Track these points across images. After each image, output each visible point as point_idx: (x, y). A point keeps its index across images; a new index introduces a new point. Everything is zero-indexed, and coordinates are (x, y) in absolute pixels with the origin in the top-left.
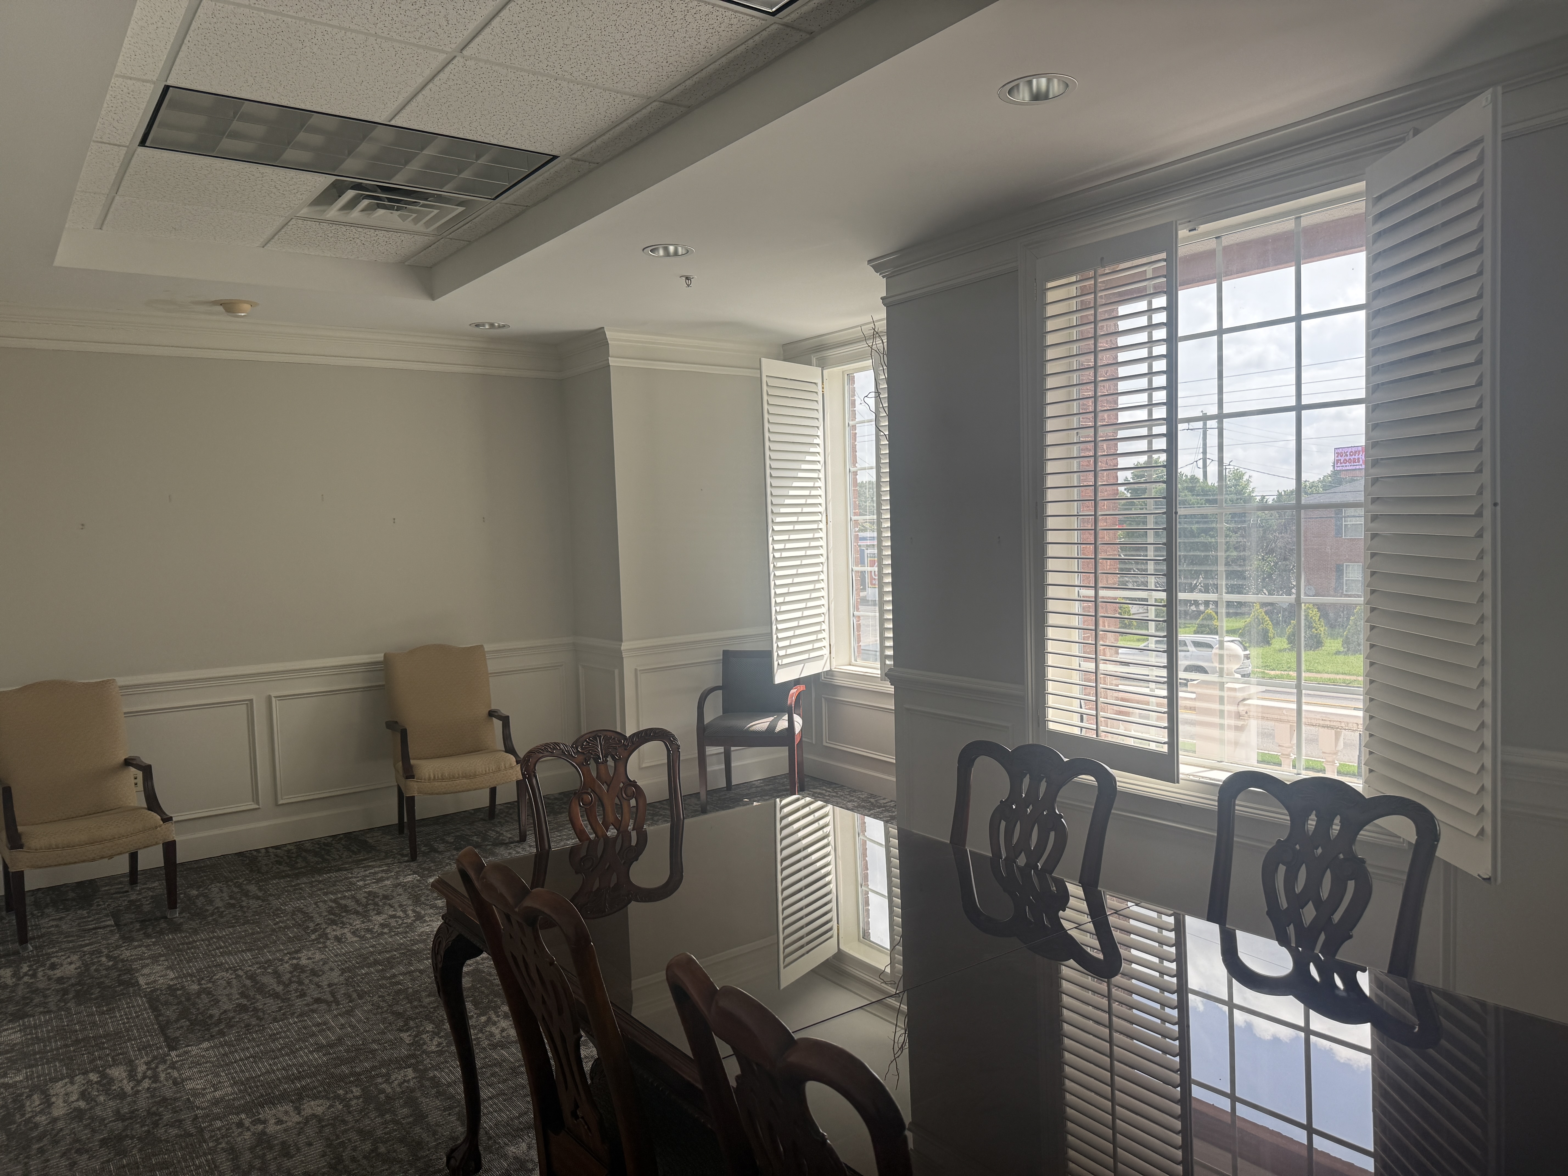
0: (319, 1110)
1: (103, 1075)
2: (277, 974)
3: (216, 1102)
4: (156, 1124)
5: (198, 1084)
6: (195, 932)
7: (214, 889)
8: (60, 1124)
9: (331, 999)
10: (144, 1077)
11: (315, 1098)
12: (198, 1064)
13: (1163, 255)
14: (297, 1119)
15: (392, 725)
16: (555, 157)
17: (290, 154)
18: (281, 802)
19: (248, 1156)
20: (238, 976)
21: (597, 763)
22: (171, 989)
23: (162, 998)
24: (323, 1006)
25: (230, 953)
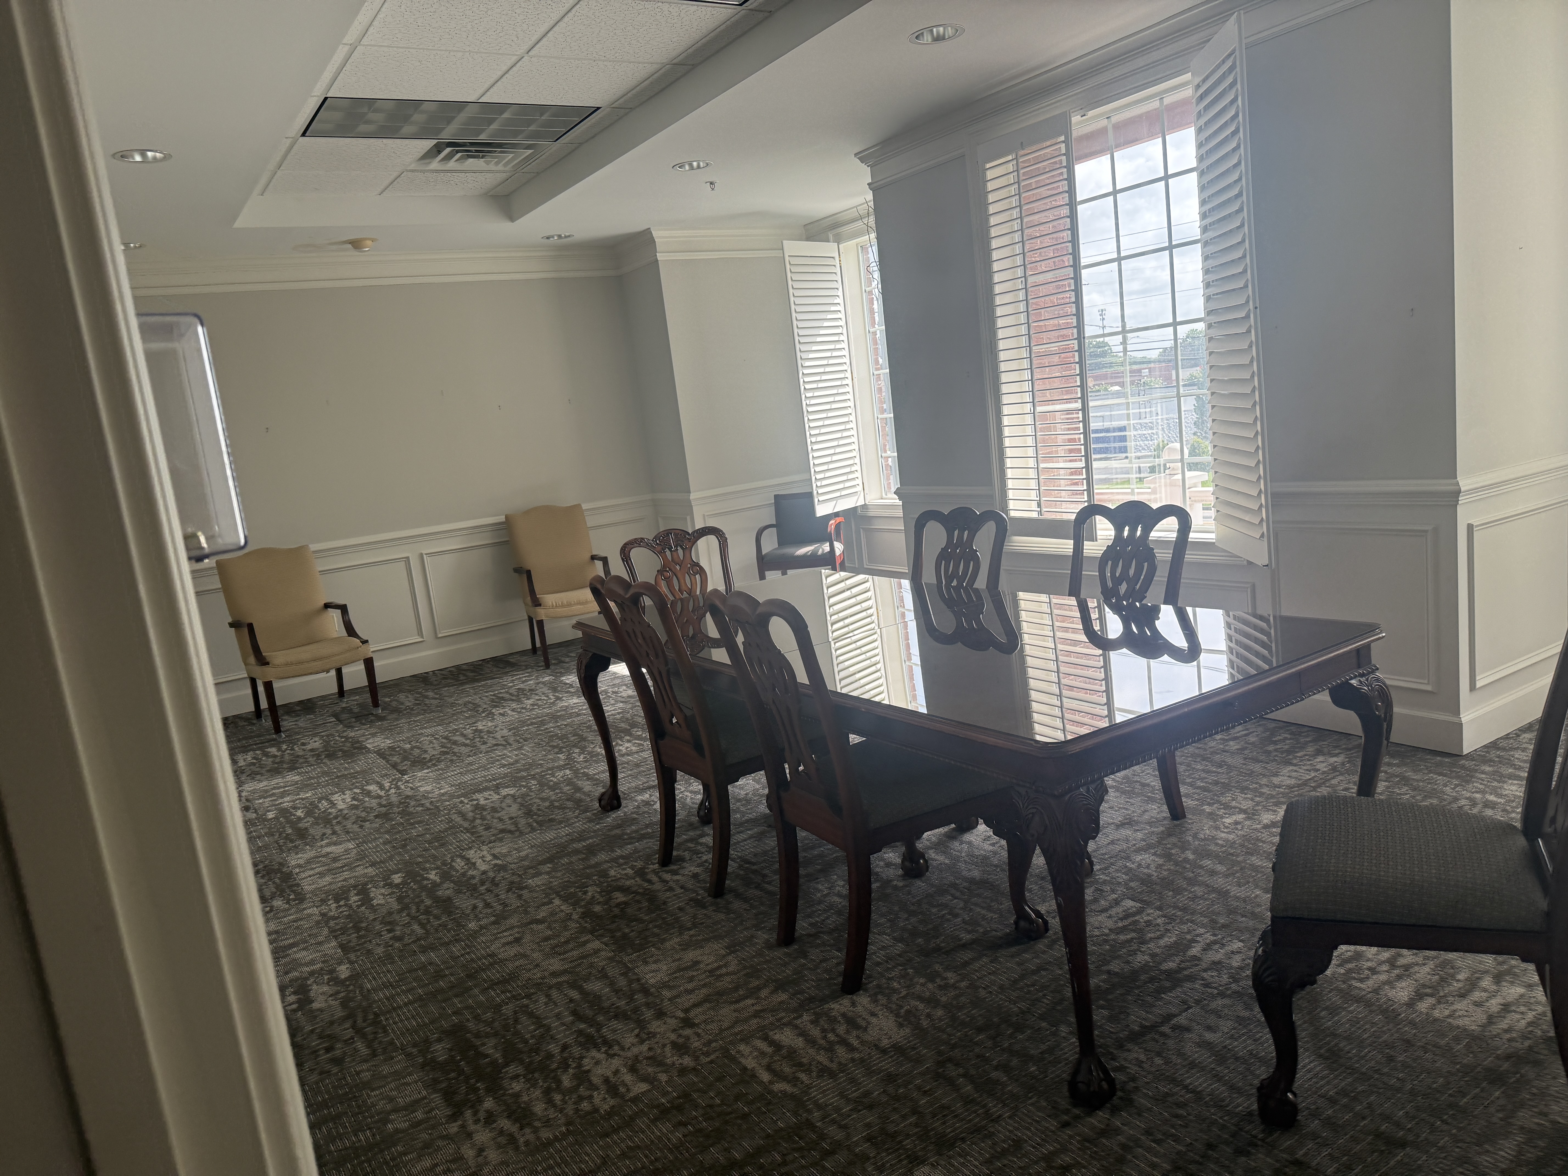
0: (512, 792)
1: (363, 790)
2: (464, 735)
3: (443, 795)
4: (407, 807)
5: (429, 788)
6: (397, 719)
7: (402, 697)
8: (346, 812)
9: (504, 743)
10: (390, 788)
11: (507, 787)
12: (424, 780)
13: (1062, 138)
14: (498, 797)
15: (518, 570)
16: (598, 108)
17: (407, 129)
18: (440, 635)
19: (471, 814)
20: (436, 739)
21: (671, 551)
22: (392, 749)
23: (387, 753)
24: (500, 747)
25: (426, 728)
